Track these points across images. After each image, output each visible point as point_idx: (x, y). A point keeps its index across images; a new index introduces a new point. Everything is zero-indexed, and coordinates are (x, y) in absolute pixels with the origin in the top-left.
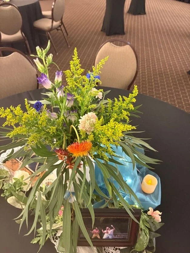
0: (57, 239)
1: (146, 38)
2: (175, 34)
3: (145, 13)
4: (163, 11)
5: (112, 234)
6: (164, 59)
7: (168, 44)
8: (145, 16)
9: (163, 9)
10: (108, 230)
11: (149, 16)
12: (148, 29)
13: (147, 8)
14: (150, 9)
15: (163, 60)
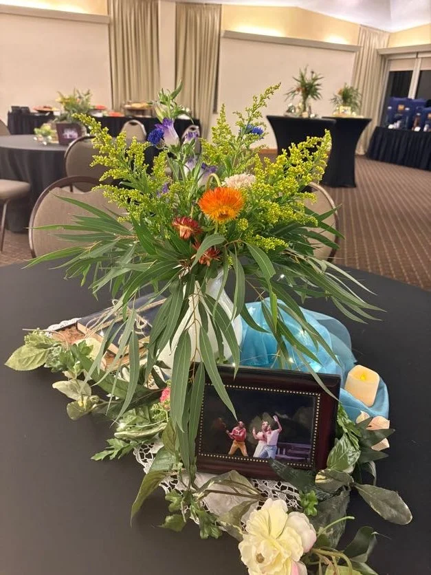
0: (149, 456)
1: (357, 223)
2: (419, 220)
3: (354, 185)
4: (393, 184)
5: (276, 443)
6: (396, 258)
7: (403, 234)
8: (355, 190)
9: (391, 182)
10: (266, 430)
11: (364, 191)
12: (362, 211)
13: (359, 177)
14: (365, 179)
15: (395, 260)
